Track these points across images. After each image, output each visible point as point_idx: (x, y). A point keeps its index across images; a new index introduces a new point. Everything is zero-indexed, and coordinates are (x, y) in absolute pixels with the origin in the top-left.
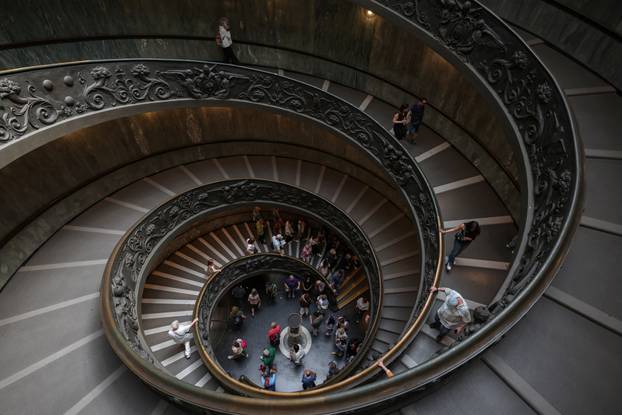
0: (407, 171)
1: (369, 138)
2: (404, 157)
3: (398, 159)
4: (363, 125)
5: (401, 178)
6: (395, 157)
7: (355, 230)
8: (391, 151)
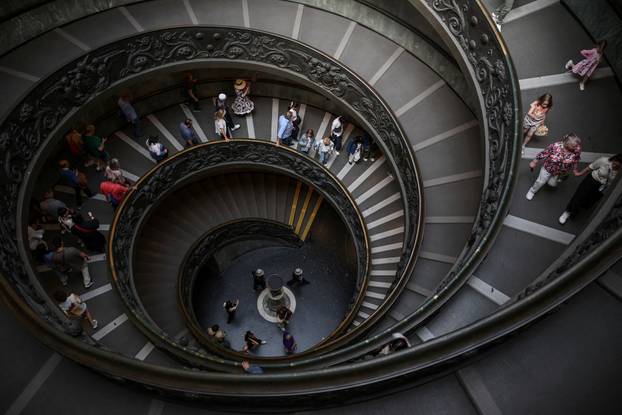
0: (342, 80)
1: (285, 58)
2: (334, 68)
3: (328, 70)
4: (272, 46)
5: (337, 89)
6: (323, 70)
7: (299, 160)
8: (315, 65)
